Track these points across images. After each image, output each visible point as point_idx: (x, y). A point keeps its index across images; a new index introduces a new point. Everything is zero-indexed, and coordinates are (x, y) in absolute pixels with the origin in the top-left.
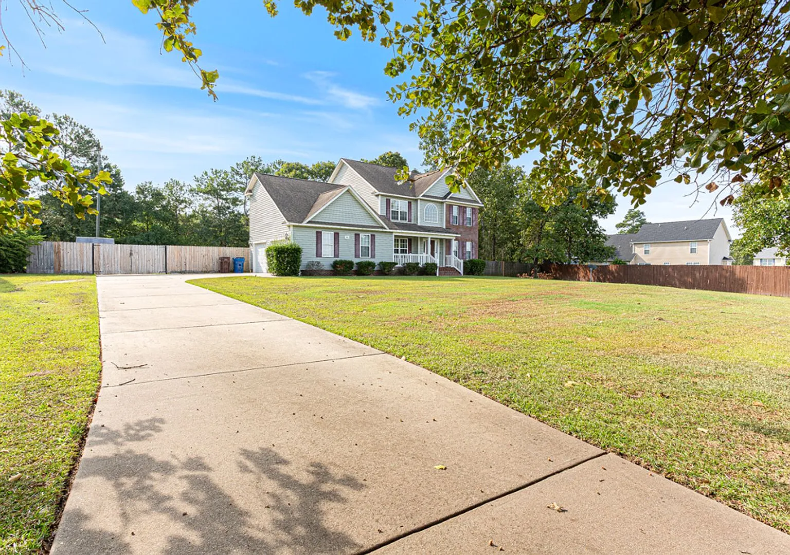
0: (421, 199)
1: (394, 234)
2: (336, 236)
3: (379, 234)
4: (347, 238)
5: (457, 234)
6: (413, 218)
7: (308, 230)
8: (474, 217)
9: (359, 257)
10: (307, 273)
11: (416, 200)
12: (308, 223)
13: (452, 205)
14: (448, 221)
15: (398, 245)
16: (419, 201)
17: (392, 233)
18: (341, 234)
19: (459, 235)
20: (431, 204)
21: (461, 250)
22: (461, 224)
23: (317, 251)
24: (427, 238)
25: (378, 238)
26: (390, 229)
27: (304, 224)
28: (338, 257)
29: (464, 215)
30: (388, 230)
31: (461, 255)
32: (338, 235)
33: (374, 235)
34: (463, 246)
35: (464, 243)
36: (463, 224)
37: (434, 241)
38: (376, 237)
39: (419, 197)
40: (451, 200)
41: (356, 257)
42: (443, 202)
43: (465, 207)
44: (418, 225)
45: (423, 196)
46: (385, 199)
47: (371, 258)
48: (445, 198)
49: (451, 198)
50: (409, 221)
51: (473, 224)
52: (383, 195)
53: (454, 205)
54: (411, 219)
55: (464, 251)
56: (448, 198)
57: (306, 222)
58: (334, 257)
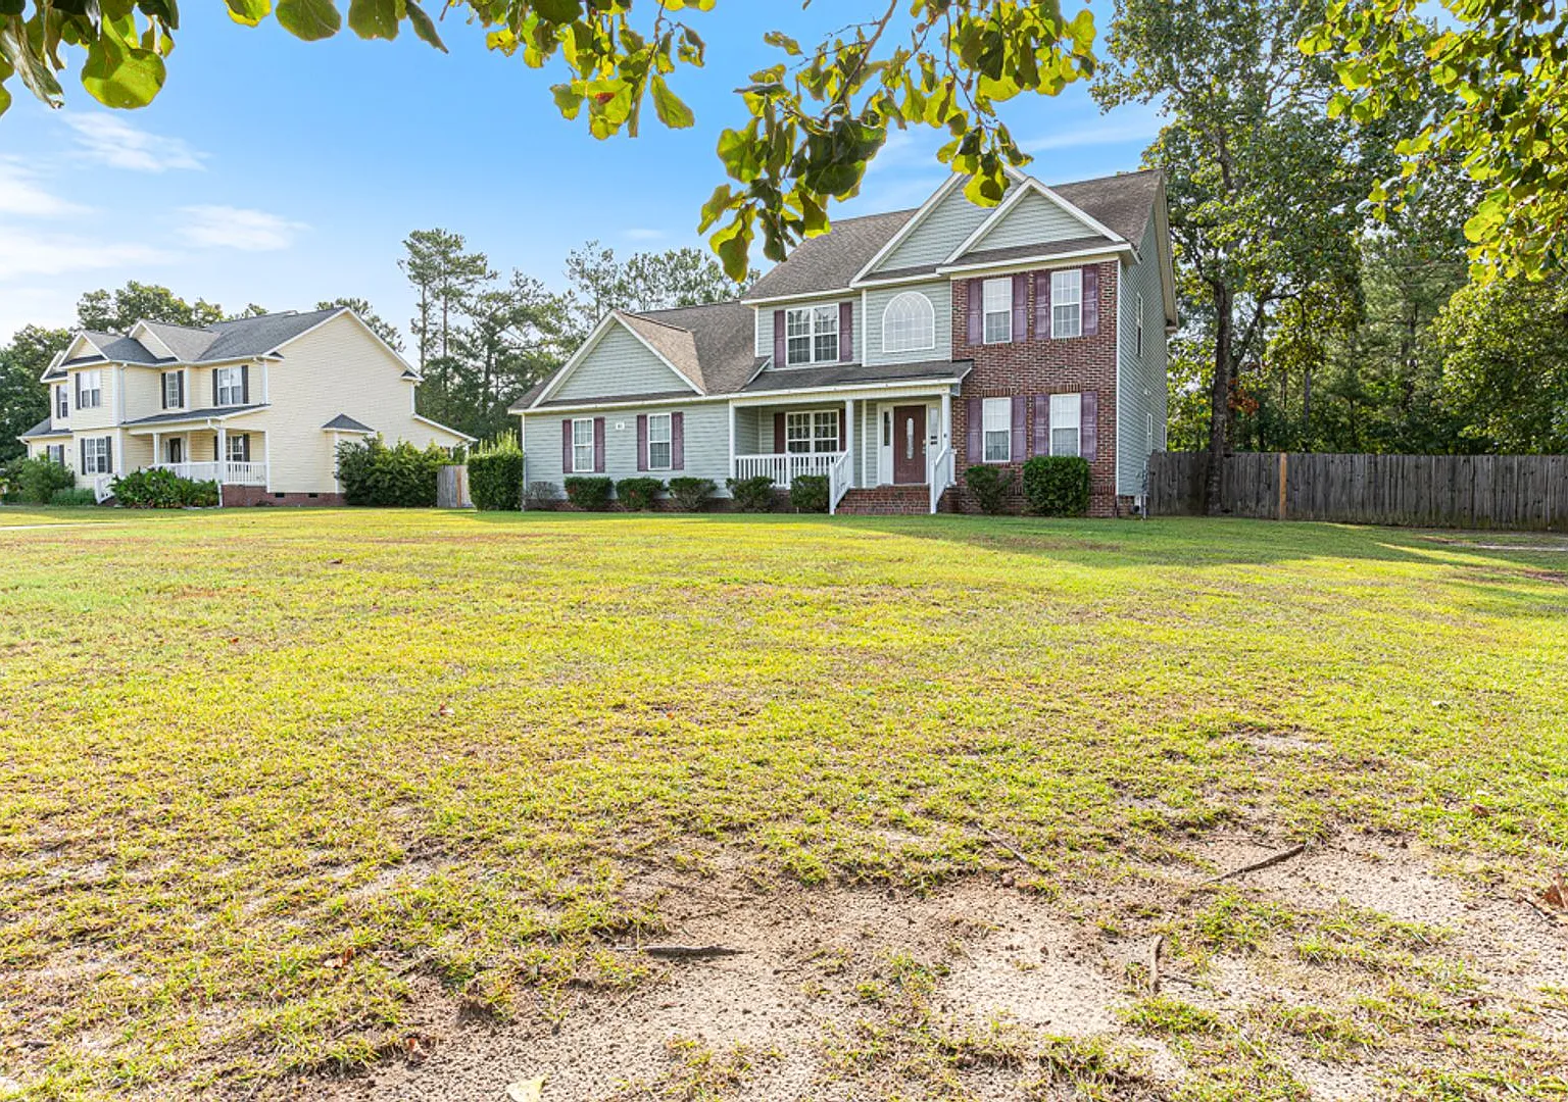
0: (869, 289)
1: (731, 406)
2: (600, 425)
3: (692, 410)
4: (620, 427)
6: (856, 347)
8: (1091, 301)
9: (646, 470)
11: (858, 293)
12: (540, 406)
13: (978, 279)
15: (807, 430)
16: (864, 293)
17: (726, 401)
18: (609, 419)
20: (909, 293)
21: (1020, 431)
22: (1022, 337)
23: (564, 460)
24: (843, 402)
25: (690, 419)
26: (712, 394)
27: (532, 409)
28: (604, 471)
29: (1035, 303)
30: (704, 398)
31: (1022, 446)
32: (603, 424)
33: (680, 414)
34: (1032, 413)
35: (1039, 402)
36: (1034, 335)
37: (924, 406)
38: (685, 417)
39: (852, 285)
40: (972, 263)
41: (639, 469)
42: (944, 279)
43: (1046, 274)
44: (864, 365)
45: (869, 276)
46: (770, 314)
47: (674, 469)
48: (940, 265)
49: (965, 258)
50: (841, 360)
51: (1087, 326)
52: (761, 306)
53: (986, 278)
54: (851, 352)
55: (1039, 431)
56: (951, 260)
57: (534, 404)
58: (596, 471)
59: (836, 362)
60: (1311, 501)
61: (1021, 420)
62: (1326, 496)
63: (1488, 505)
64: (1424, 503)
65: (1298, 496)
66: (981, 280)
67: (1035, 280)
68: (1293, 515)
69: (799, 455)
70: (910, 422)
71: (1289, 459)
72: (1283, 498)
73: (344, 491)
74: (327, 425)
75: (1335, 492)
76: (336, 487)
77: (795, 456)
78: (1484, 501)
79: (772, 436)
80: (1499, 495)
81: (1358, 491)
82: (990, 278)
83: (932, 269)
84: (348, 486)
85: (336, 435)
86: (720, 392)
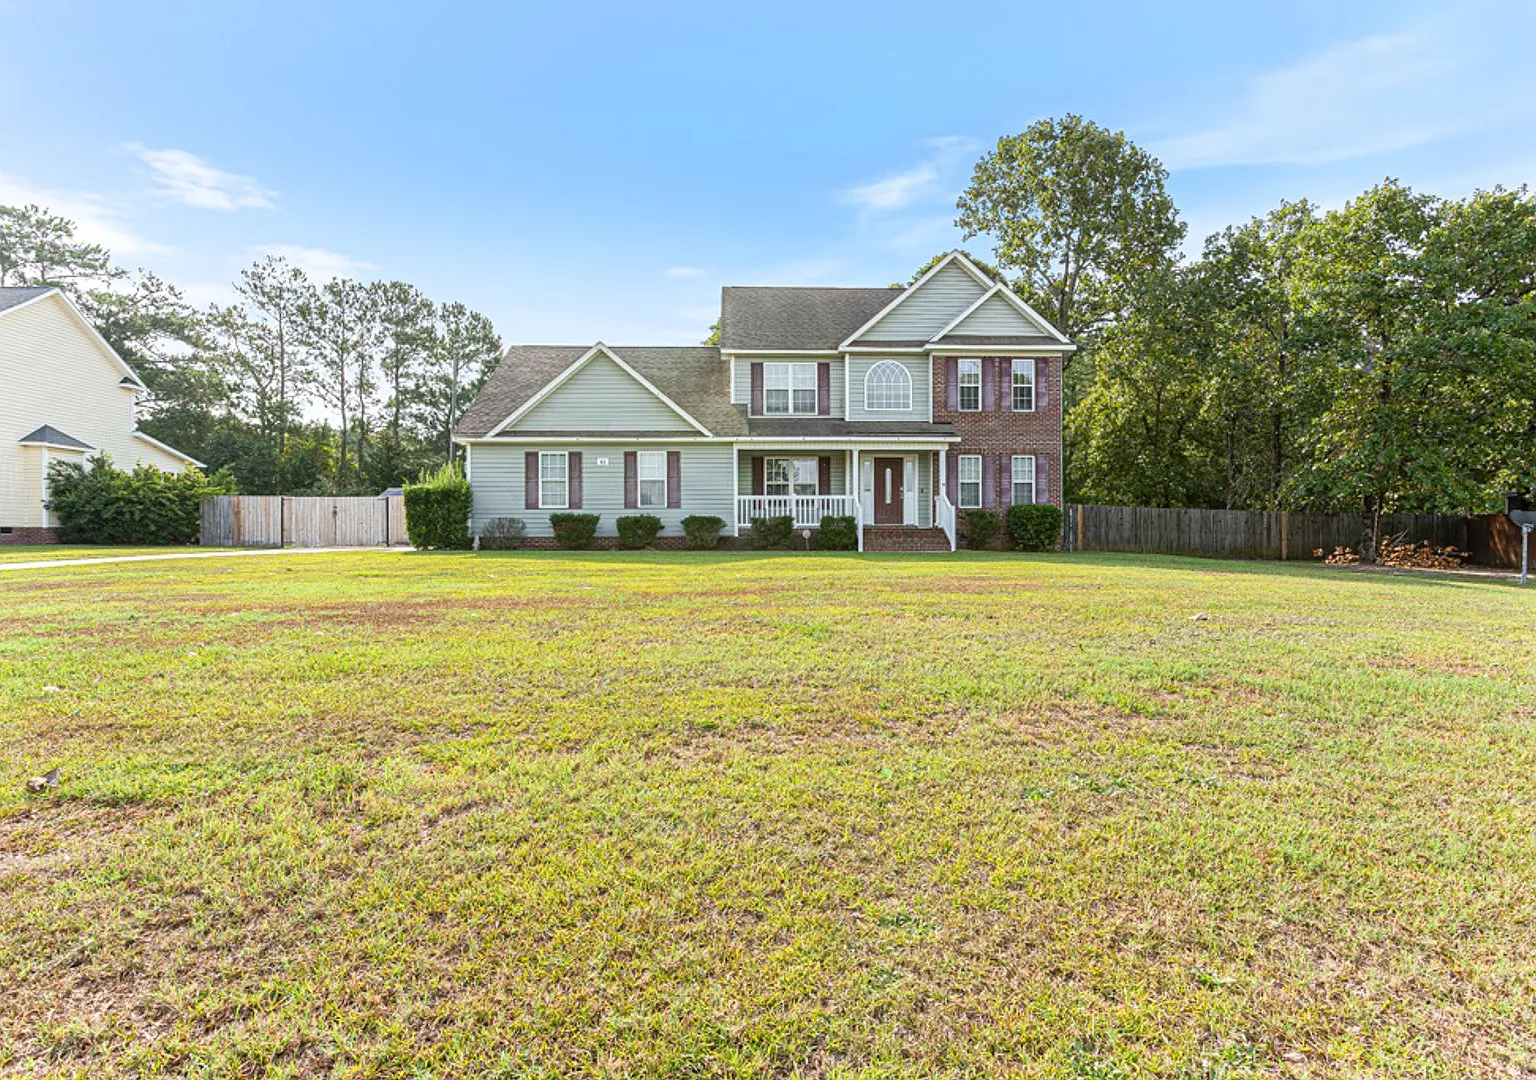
0: (852, 354)
1: (736, 448)
2: (575, 459)
3: (693, 450)
4: (602, 466)
5: (952, 434)
6: (834, 403)
7: (498, 450)
8: (1042, 385)
9: (636, 507)
10: (489, 545)
11: (842, 356)
12: (497, 435)
13: (956, 359)
14: (940, 404)
16: (847, 357)
17: (731, 443)
18: (588, 455)
19: (959, 439)
20: (888, 362)
21: (990, 482)
22: (991, 408)
23: (527, 495)
25: (690, 459)
26: (717, 434)
27: (487, 438)
28: (580, 508)
29: (1000, 382)
30: (711, 438)
31: (992, 496)
32: (580, 459)
33: (677, 454)
34: (998, 468)
35: (1004, 461)
36: (1000, 406)
37: (902, 459)
38: (682, 456)
39: (841, 349)
40: (949, 344)
41: (627, 506)
42: (927, 354)
43: (1009, 360)
44: (847, 420)
45: (854, 343)
46: (747, 365)
47: (668, 507)
48: (927, 342)
49: (946, 339)
50: (820, 414)
51: (1040, 404)
52: (738, 356)
53: (962, 357)
54: (829, 407)
55: (1005, 482)
56: (936, 339)
57: (492, 433)
58: (570, 507)
59: (815, 415)
60: (1098, 538)
61: (990, 476)
62: (1107, 535)
63: (1197, 541)
64: (1164, 539)
65: (1090, 534)
66: (956, 358)
67: (1000, 363)
68: (1087, 548)
69: (805, 497)
70: (888, 471)
71: (1084, 508)
72: (1080, 536)
73: (56, 524)
74: (23, 440)
75: (1112, 533)
76: (44, 520)
77: (801, 497)
78: (1196, 540)
79: (750, 479)
80: (1203, 535)
81: (1126, 534)
82: (966, 357)
83: (921, 344)
84: (63, 520)
85: (45, 451)
86: (726, 435)
